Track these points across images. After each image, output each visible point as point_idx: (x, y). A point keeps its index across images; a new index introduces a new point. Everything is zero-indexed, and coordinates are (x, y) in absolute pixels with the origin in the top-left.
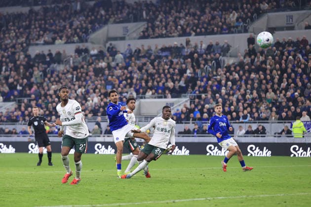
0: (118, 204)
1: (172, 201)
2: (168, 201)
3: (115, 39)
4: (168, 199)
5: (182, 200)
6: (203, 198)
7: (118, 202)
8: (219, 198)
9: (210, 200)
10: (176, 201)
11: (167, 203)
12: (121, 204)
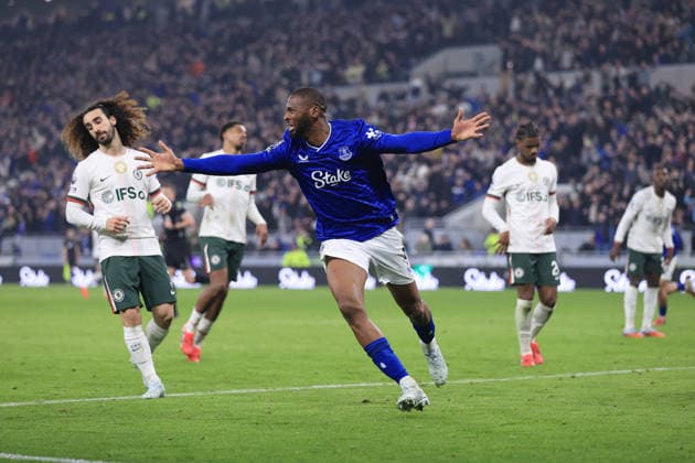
0: (469, 381)
1: (570, 375)
2: (562, 376)
3: (459, 75)
4: (562, 371)
5: (588, 374)
6: (627, 369)
7: (469, 377)
8: (657, 369)
9: (640, 374)
10: (578, 375)
11: (561, 379)
12: (474, 381)
